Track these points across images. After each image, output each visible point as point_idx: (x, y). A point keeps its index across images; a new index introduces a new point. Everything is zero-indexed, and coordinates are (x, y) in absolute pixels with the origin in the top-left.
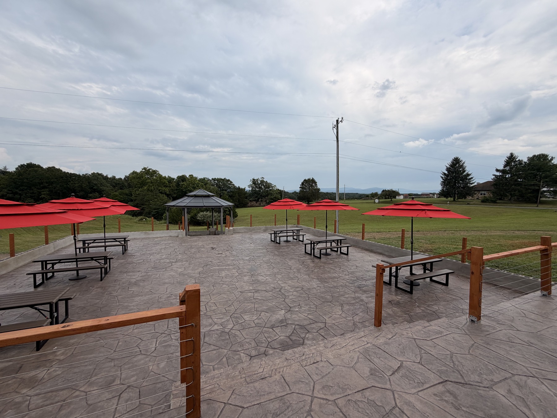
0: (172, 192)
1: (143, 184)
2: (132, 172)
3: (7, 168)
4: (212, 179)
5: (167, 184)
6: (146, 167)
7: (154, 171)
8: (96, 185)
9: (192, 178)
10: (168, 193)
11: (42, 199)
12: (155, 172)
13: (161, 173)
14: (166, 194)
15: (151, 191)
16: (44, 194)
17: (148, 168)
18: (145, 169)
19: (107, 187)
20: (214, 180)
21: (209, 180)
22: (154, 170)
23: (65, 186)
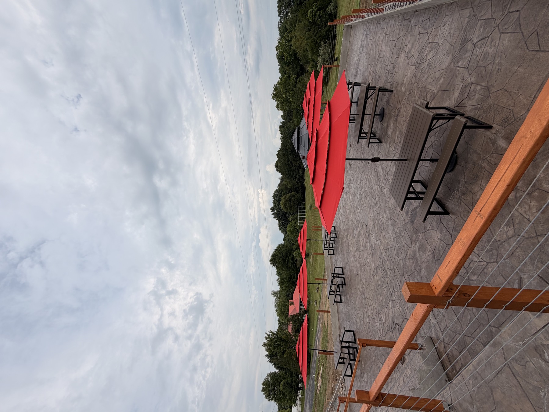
0: (295, 70)
1: (287, 101)
2: (277, 109)
3: (279, 177)
4: (279, 15)
5: (287, 77)
6: (272, 96)
7: (275, 90)
8: (289, 133)
9: (279, 48)
10: (296, 76)
11: (299, 165)
12: (276, 88)
13: (276, 83)
14: (297, 78)
15: (294, 94)
16: (296, 164)
17: (272, 94)
18: (273, 98)
19: (290, 125)
20: (280, 12)
21: (280, 20)
22: (273, 89)
23: (290, 153)
